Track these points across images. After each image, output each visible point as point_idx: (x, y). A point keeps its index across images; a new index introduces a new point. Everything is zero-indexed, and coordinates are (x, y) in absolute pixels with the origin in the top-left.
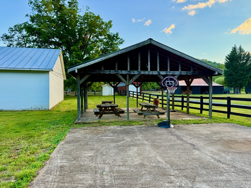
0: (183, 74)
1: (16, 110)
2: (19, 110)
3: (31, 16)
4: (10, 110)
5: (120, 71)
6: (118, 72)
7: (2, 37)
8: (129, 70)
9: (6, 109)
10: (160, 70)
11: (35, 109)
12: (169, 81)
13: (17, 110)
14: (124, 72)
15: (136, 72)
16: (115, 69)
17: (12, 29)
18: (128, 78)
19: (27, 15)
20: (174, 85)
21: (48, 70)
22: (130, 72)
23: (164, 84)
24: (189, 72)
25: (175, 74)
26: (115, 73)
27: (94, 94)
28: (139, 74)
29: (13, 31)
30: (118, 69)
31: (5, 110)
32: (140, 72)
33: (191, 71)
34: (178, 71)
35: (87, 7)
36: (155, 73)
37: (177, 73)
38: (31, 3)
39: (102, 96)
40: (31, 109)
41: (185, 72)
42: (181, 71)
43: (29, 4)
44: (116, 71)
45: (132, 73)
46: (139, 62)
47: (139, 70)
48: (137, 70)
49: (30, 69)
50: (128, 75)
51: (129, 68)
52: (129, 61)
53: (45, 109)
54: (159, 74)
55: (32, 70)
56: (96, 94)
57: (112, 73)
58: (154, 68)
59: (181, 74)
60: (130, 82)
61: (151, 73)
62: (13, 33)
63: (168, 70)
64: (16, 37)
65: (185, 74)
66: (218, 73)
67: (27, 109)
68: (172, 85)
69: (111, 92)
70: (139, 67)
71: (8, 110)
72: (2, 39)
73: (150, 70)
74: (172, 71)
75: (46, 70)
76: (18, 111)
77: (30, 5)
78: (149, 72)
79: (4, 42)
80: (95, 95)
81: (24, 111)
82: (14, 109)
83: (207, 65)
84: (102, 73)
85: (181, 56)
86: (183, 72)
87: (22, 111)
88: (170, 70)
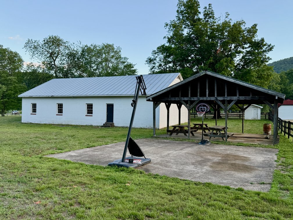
0: (241, 99)
3: (168, 37)
5: (182, 98)
6: (181, 99)
7: (147, 61)
8: (189, 97)
10: (217, 96)
11: (149, 128)
12: (202, 107)
14: (186, 99)
15: (195, 99)
16: (179, 97)
17: (155, 51)
18: (189, 103)
19: (165, 37)
20: (206, 110)
22: (191, 99)
23: (198, 109)
24: (247, 97)
25: (233, 99)
26: (179, 99)
28: (199, 100)
29: (155, 53)
30: (181, 97)
32: (199, 98)
33: (250, 96)
34: (236, 96)
35: (227, 13)
36: (213, 99)
37: (235, 98)
38: (167, 25)
41: (243, 97)
42: (239, 96)
43: (165, 27)
44: (179, 98)
45: (192, 99)
46: (199, 90)
47: (198, 96)
48: (197, 96)
50: (189, 101)
51: (189, 95)
52: (190, 89)
54: (217, 100)
57: (176, 100)
58: (211, 94)
59: (239, 99)
60: (191, 107)
61: (209, 99)
62: (156, 55)
63: (226, 96)
64: (158, 59)
65: (244, 99)
66: (278, 97)
68: (205, 110)
69: (256, 115)
70: (198, 94)
72: (147, 62)
73: (208, 97)
74: (229, 97)
77: (166, 27)
78: (207, 98)
79: (148, 65)
81: (141, 128)
83: (264, 90)
84: (169, 100)
85: (235, 82)
86: (241, 97)
88: (227, 96)
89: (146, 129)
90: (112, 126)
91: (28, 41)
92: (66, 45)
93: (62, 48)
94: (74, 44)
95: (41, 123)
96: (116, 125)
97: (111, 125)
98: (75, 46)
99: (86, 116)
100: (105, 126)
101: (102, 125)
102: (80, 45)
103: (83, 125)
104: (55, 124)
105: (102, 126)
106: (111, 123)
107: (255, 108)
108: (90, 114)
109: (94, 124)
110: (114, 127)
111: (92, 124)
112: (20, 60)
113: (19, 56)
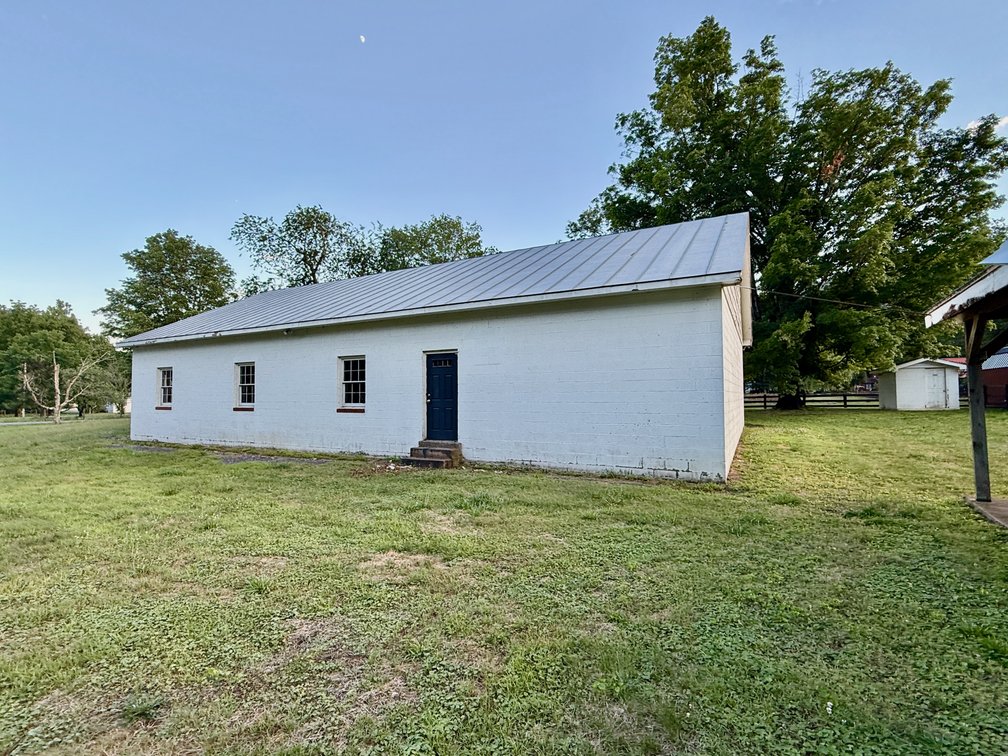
1: (579, 467)
2: (593, 469)
3: (622, 167)
4: (559, 466)
9: (546, 464)
11: (659, 473)
13: (584, 468)
17: (575, 225)
19: (612, 169)
21: (717, 279)
27: (842, 404)
29: (577, 230)
31: (543, 465)
39: (896, 410)
40: (641, 472)
43: (617, 126)
49: (634, 287)
53: (705, 474)
55: (641, 288)
56: (848, 403)
67: (623, 469)
69: (942, 395)
71: (552, 465)
75: (708, 280)
76: (588, 475)
77: (619, 129)
80: (845, 408)
81: (612, 476)
82: (574, 467)
87: (602, 477)
89: (642, 479)
90: (455, 460)
91: (243, 221)
92: (344, 231)
93: (332, 240)
94: (362, 228)
95: (185, 442)
96: (469, 452)
97: (448, 454)
98: (367, 235)
99: (339, 411)
100: (418, 460)
101: (406, 453)
102: (378, 233)
103: (327, 451)
104: (230, 444)
105: (406, 462)
106: (447, 446)
107: (935, 372)
108: (356, 401)
109: (373, 449)
110: (462, 463)
111: (363, 450)
112: (225, 271)
113: (222, 261)
